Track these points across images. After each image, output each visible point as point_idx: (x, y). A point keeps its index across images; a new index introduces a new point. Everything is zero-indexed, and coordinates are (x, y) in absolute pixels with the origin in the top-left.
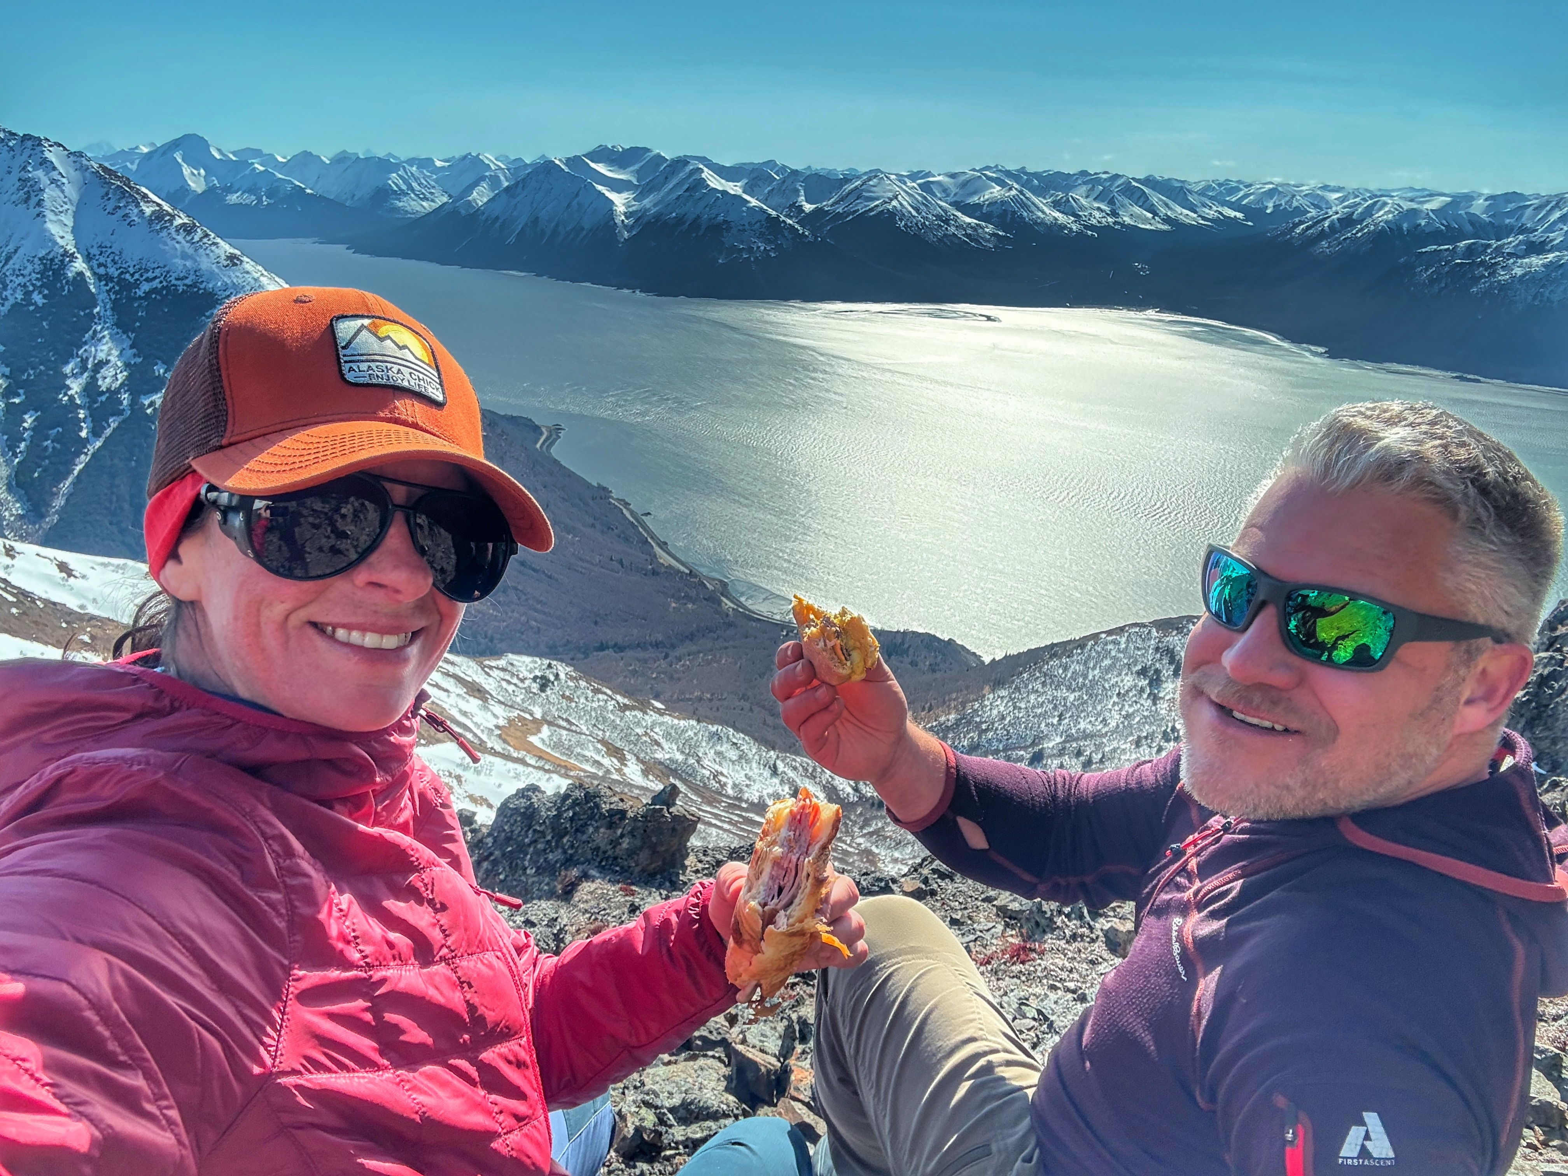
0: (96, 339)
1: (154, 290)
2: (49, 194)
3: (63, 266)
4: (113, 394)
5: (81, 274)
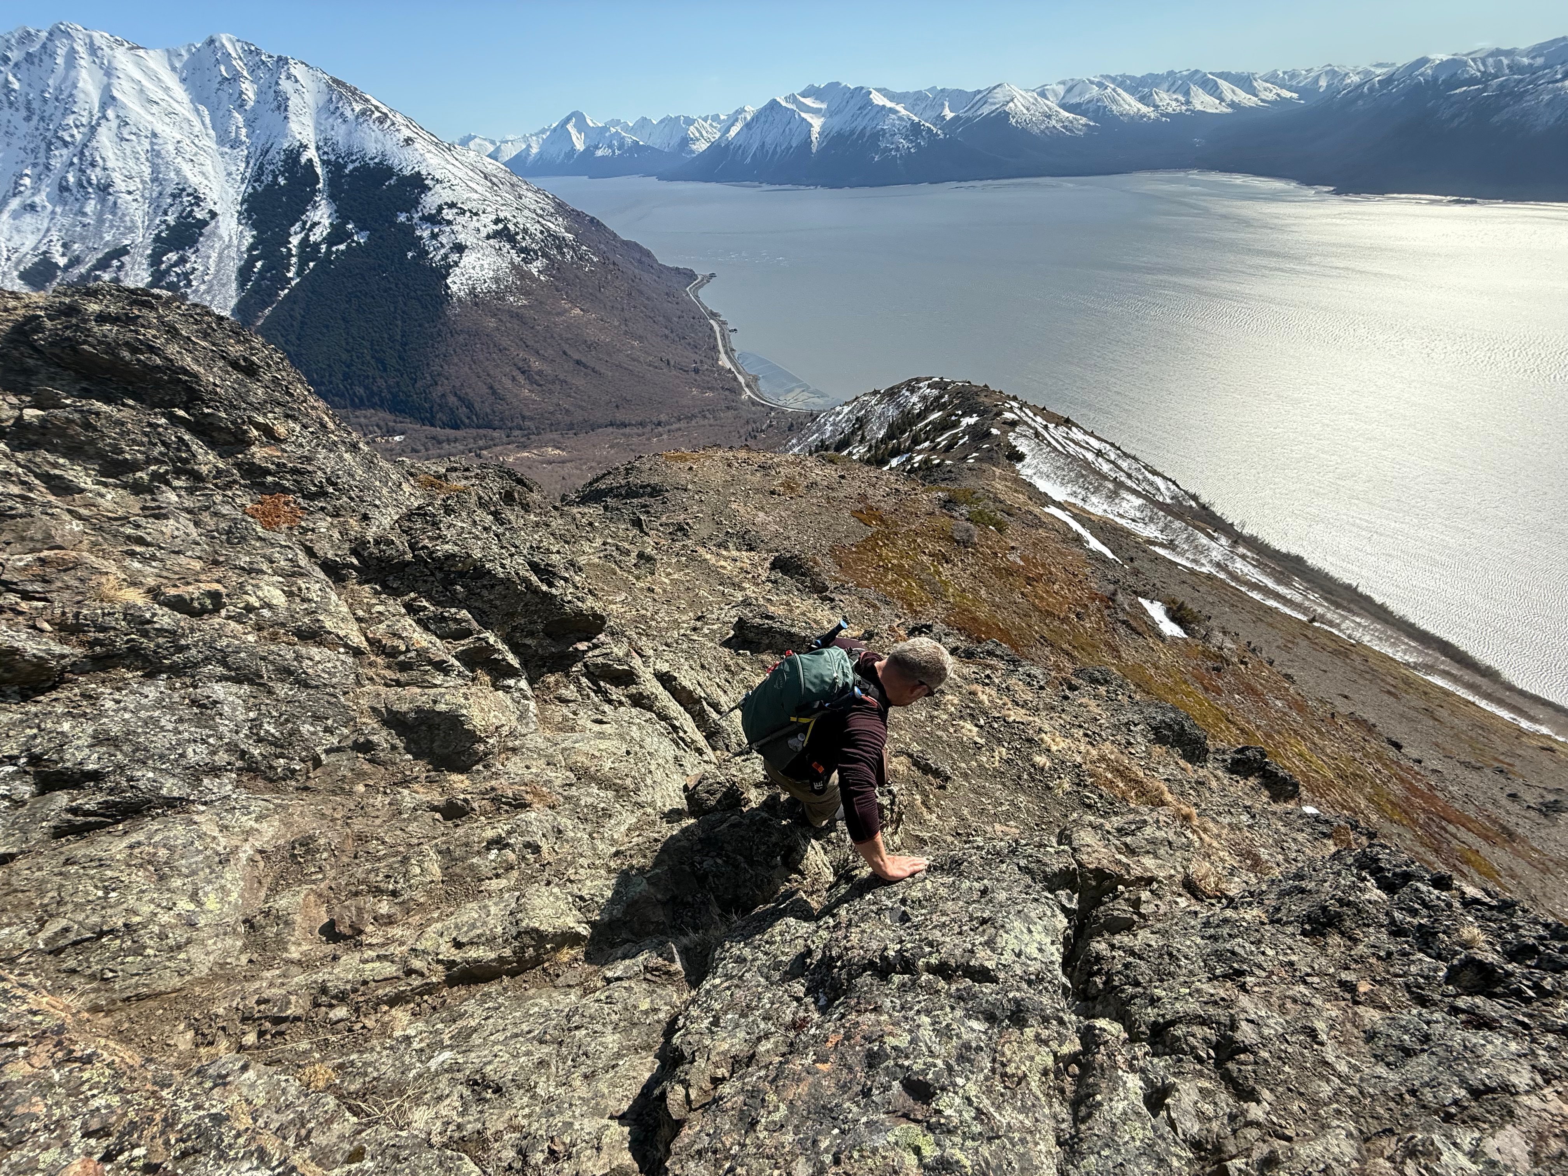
0: (315, 207)
1: (355, 169)
2: (294, 102)
3: (299, 154)
4: (317, 245)
5: (310, 160)
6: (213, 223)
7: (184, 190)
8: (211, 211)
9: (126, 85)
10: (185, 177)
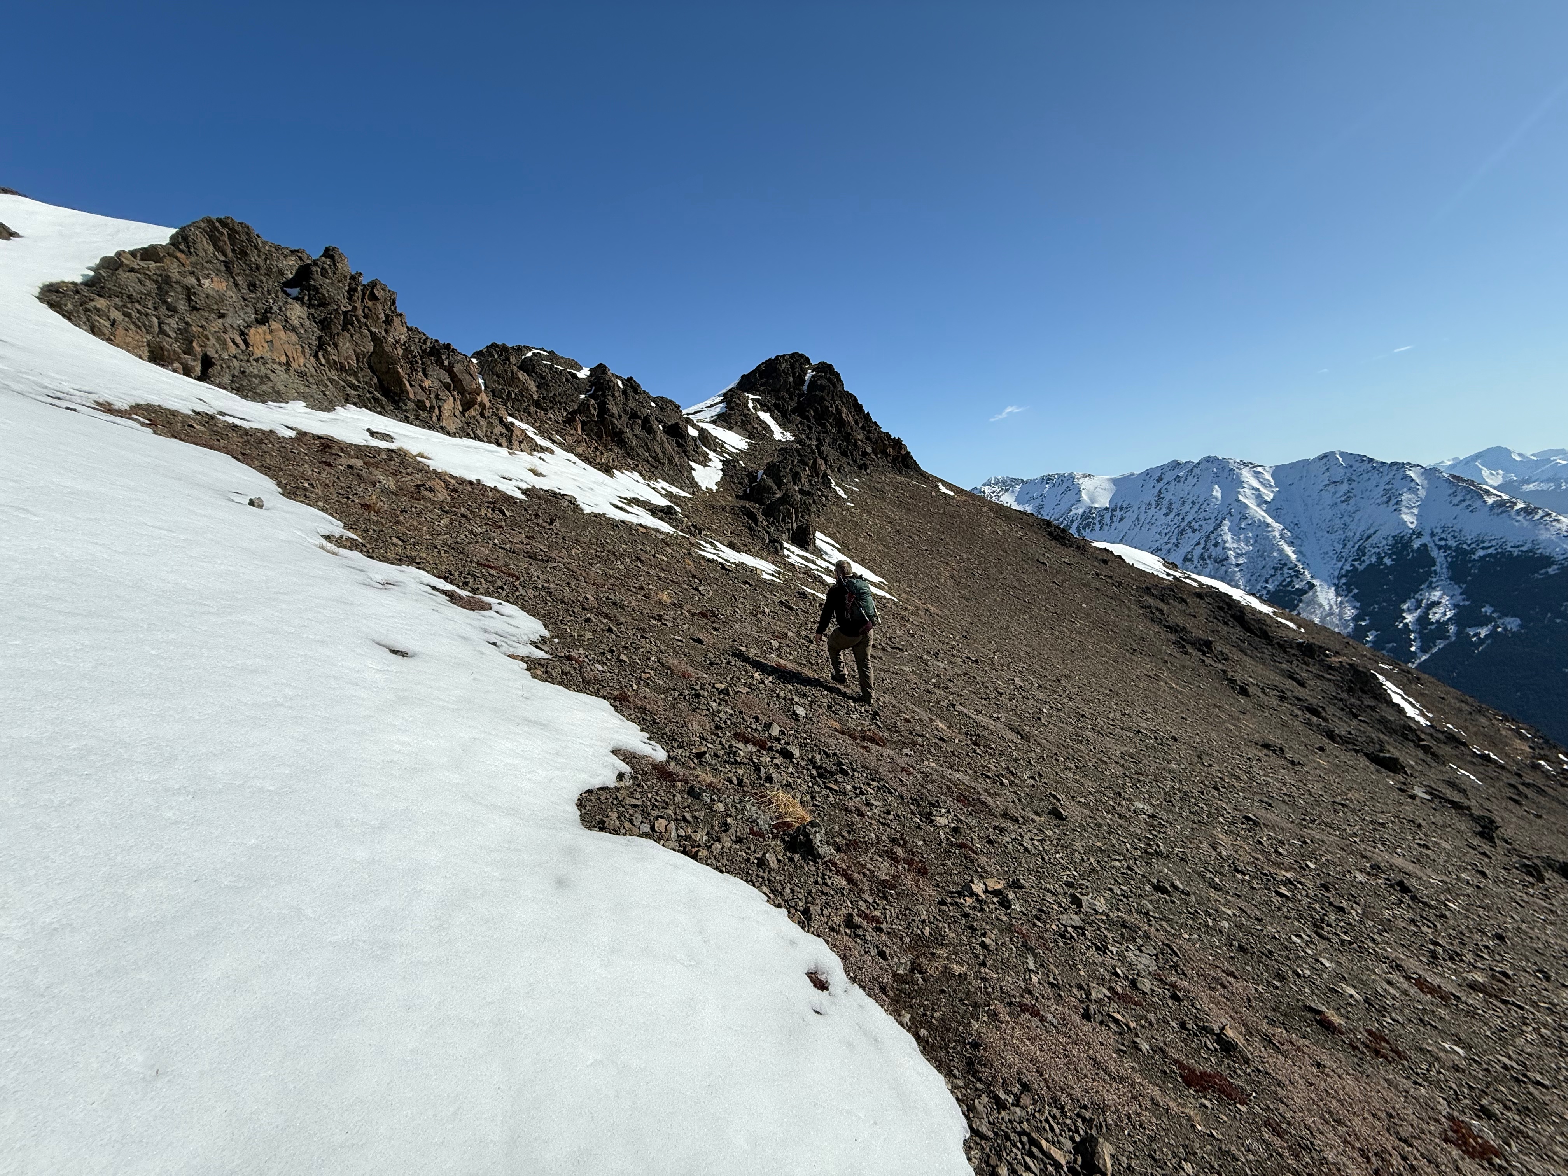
6: (1311, 593)
7: (1285, 565)
8: (1309, 583)
9: (1248, 492)
10: (1287, 556)
